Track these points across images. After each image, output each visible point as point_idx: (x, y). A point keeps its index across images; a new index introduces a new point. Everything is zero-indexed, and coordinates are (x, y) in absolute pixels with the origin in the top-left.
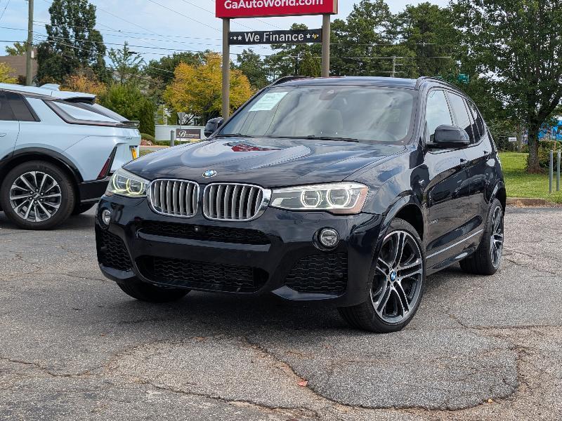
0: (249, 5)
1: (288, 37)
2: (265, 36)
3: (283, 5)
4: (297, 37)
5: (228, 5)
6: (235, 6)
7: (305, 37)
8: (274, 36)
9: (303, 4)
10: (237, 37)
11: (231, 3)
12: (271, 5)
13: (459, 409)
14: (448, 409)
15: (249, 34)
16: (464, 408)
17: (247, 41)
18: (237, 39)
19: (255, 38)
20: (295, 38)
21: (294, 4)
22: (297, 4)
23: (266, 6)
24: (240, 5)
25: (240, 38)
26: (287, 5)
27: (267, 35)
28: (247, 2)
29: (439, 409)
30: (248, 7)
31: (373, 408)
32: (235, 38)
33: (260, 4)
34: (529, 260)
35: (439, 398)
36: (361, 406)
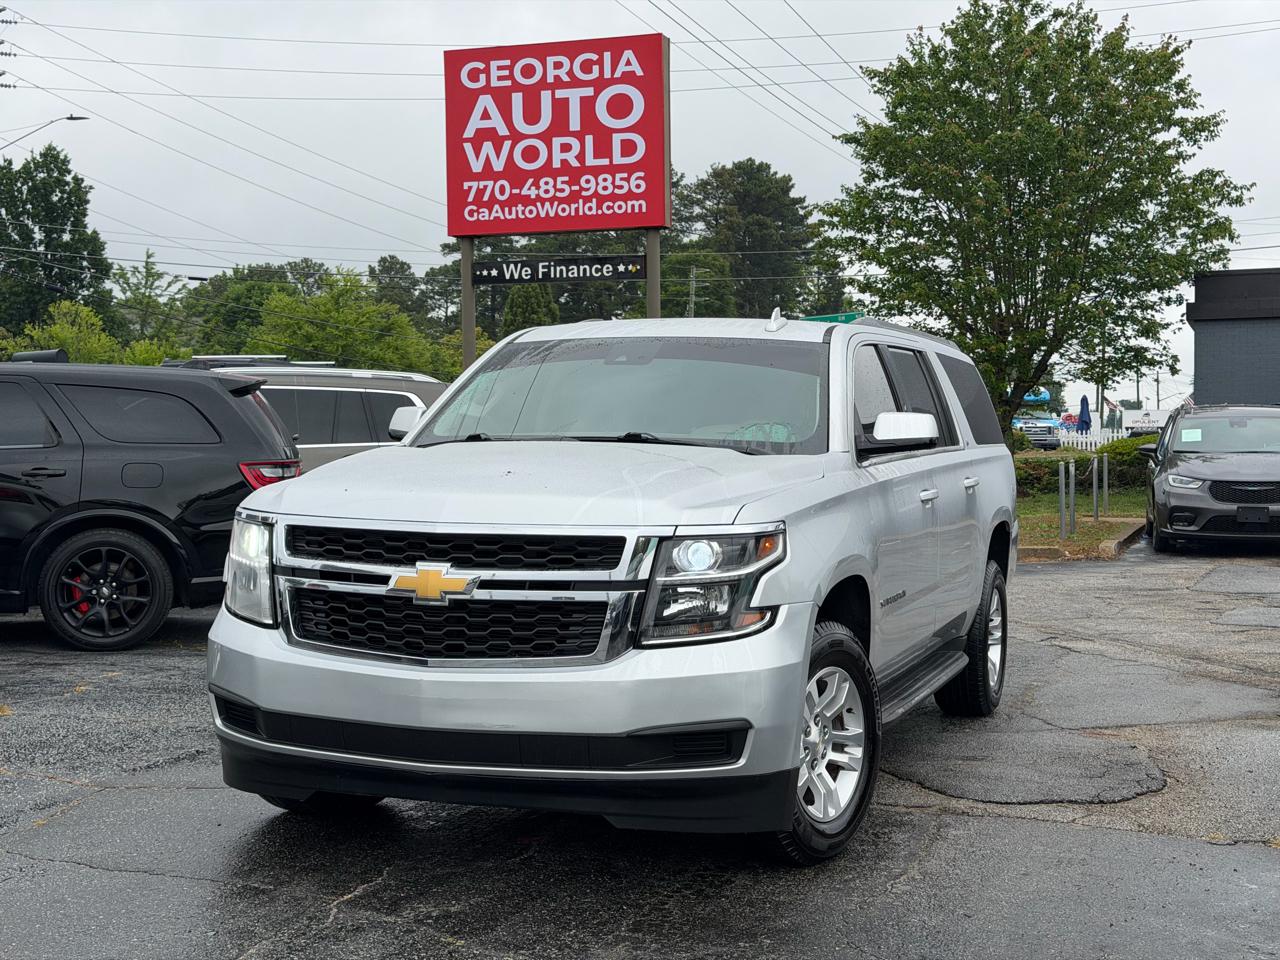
0: (510, 213)
1: (585, 270)
2: (541, 270)
3: (573, 214)
4: (601, 270)
5: (471, 213)
6: (485, 215)
7: (615, 269)
8: (558, 269)
9: (611, 211)
10: (489, 270)
11: (477, 211)
12: (552, 214)
13: (1114, 802)
14: (1101, 802)
15: (512, 266)
16: (1119, 801)
17: (508, 277)
18: (489, 274)
19: (523, 273)
20: (597, 271)
21: (594, 212)
22: (600, 212)
23: (543, 215)
24: (494, 215)
25: (494, 273)
26: (581, 213)
27: (544, 267)
28: (507, 209)
29: (1091, 803)
30: (508, 217)
31: (1020, 804)
32: (485, 273)
33: (531, 212)
34: (1089, 645)
35: (1089, 790)
36: (1007, 803)
